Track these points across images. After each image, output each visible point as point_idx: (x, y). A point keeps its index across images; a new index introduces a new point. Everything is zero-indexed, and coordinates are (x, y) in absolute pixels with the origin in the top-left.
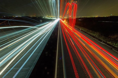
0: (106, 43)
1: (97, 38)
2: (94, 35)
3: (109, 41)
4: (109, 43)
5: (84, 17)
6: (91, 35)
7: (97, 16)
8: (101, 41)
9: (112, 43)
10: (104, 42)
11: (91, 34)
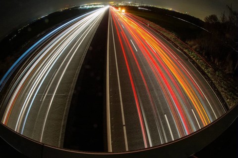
0: (182, 51)
1: (172, 42)
2: (169, 36)
3: (186, 49)
4: (186, 51)
5: (152, 6)
6: (164, 36)
7: (171, 9)
8: (177, 47)
9: (188, 51)
10: (180, 49)
11: (165, 34)
